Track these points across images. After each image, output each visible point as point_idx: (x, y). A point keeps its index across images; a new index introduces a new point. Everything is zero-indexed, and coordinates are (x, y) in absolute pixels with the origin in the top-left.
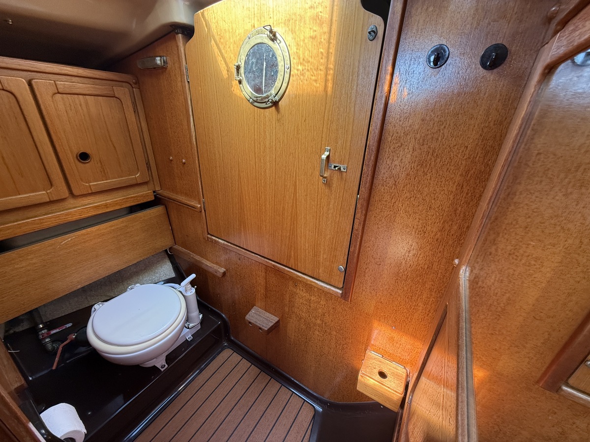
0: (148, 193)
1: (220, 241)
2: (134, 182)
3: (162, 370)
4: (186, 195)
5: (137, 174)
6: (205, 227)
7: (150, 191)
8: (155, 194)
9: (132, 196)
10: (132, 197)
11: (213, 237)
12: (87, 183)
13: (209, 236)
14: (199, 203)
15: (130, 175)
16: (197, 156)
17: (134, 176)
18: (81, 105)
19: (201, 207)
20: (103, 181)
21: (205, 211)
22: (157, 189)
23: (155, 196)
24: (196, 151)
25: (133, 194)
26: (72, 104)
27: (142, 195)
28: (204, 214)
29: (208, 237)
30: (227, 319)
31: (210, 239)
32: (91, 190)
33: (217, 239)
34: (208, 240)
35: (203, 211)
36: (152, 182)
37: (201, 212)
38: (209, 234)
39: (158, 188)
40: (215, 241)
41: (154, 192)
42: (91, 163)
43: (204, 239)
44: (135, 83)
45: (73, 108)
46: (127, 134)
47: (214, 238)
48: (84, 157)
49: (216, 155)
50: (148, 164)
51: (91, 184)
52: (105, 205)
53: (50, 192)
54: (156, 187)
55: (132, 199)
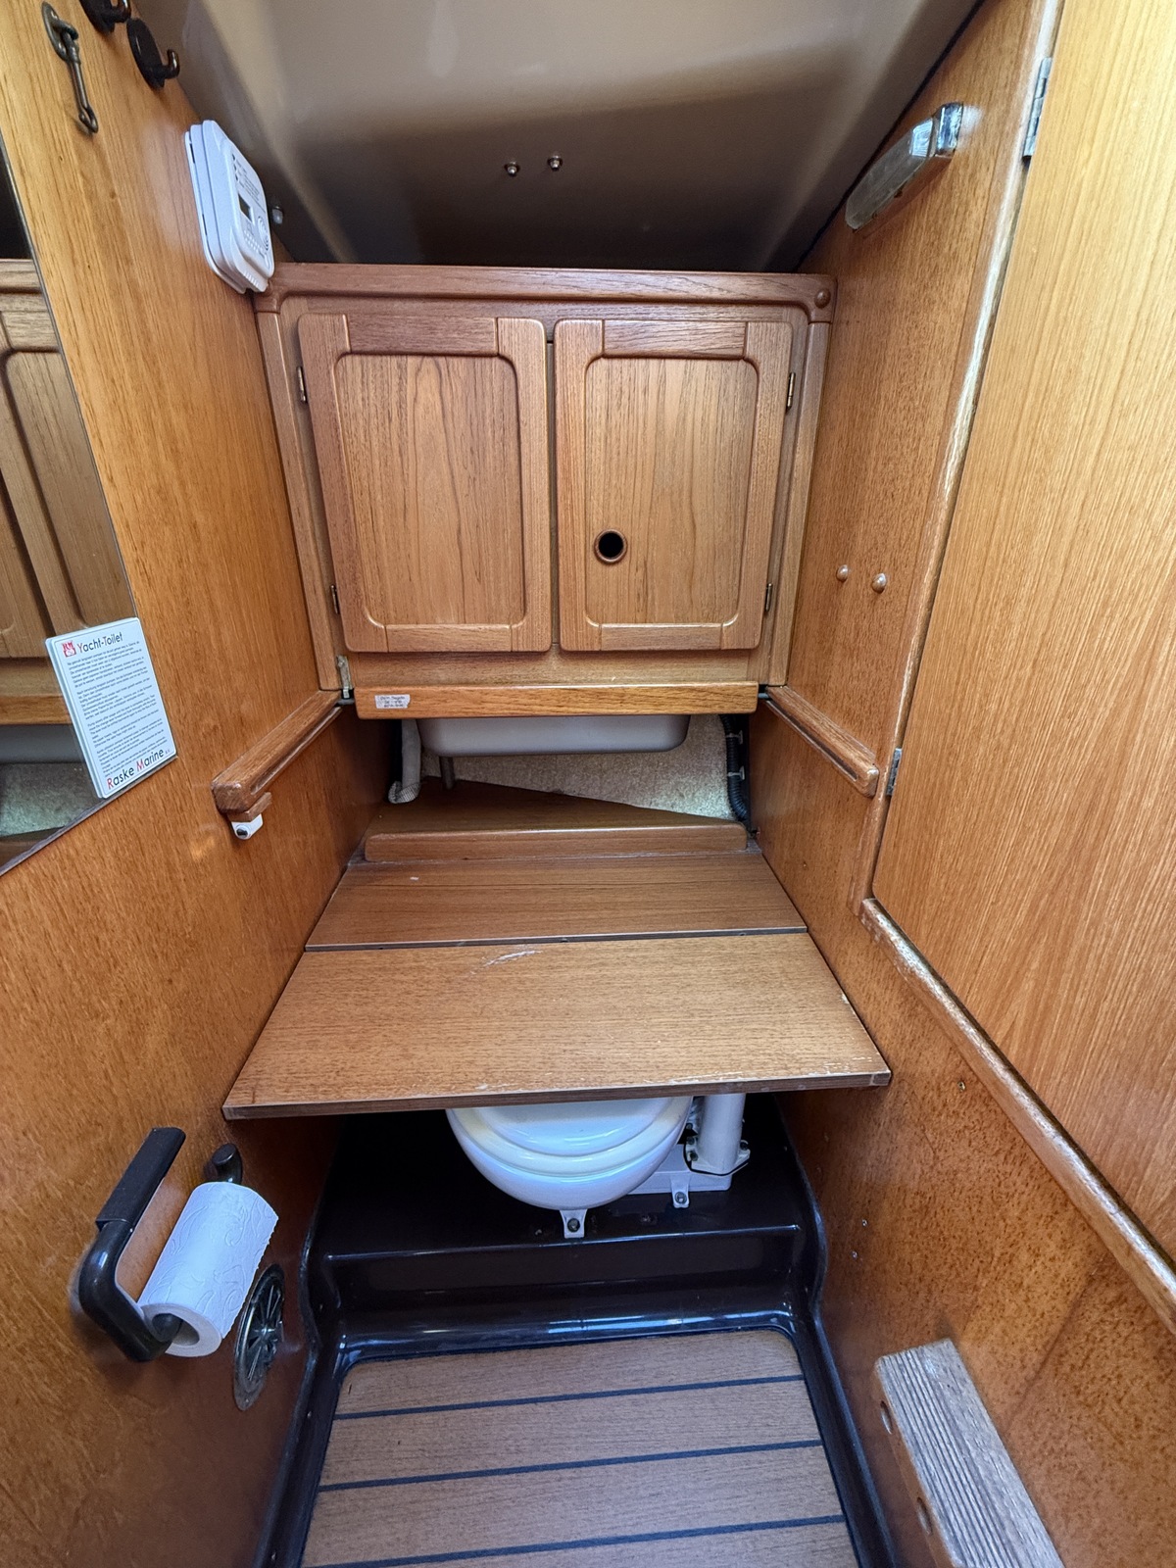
0: (743, 687)
1: (902, 947)
2: (712, 643)
3: (568, 1234)
4: (849, 717)
5: (727, 620)
6: (868, 863)
7: (749, 684)
8: (764, 695)
9: (696, 685)
10: (692, 690)
11: (880, 917)
12: (597, 621)
13: (869, 905)
14: (879, 760)
15: (707, 620)
16: (935, 552)
17: (718, 625)
18: (645, 391)
19: (876, 779)
20: (636, 622)
21: (888, 798)
22: (772, 682)
23: (761, 702)
24: (939, 529)
25: (701, 681)
26: (625, 389)
27: (721, 689)
28: (878, 810)
29: (862, 908)
30: (823, 1242)
31: (868, 918)
32: (600, 643)
33: (894, 936)
34: (860, 918)
35: (881, 798)
36: (765, 654)
37: (872, 798)
38: (870, 895)
39: (776, 679)
40: (884, 937)
41: (762, 688)
42: (620, 566)
43: (850, 905)
44: (821, 305)
45: (625, 400)
46: (742, 486)
47: (883, 923)
48: (610, 546)
49: (1037, 539)
50: (771, 594)
51: (604, 626)
52: (618, 695)
53: (517, 629)
54: (772, 673)
55: (691, 695)
